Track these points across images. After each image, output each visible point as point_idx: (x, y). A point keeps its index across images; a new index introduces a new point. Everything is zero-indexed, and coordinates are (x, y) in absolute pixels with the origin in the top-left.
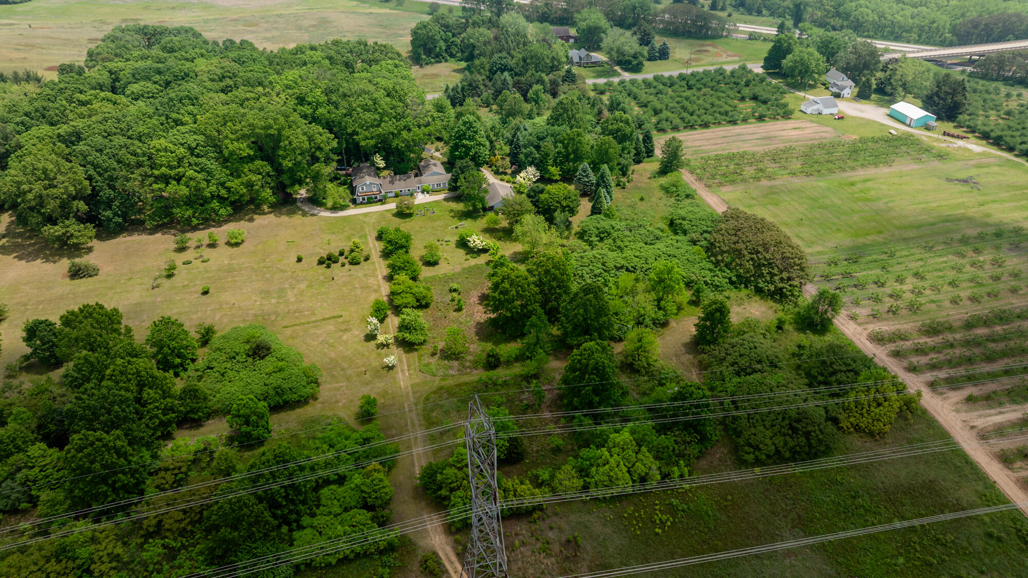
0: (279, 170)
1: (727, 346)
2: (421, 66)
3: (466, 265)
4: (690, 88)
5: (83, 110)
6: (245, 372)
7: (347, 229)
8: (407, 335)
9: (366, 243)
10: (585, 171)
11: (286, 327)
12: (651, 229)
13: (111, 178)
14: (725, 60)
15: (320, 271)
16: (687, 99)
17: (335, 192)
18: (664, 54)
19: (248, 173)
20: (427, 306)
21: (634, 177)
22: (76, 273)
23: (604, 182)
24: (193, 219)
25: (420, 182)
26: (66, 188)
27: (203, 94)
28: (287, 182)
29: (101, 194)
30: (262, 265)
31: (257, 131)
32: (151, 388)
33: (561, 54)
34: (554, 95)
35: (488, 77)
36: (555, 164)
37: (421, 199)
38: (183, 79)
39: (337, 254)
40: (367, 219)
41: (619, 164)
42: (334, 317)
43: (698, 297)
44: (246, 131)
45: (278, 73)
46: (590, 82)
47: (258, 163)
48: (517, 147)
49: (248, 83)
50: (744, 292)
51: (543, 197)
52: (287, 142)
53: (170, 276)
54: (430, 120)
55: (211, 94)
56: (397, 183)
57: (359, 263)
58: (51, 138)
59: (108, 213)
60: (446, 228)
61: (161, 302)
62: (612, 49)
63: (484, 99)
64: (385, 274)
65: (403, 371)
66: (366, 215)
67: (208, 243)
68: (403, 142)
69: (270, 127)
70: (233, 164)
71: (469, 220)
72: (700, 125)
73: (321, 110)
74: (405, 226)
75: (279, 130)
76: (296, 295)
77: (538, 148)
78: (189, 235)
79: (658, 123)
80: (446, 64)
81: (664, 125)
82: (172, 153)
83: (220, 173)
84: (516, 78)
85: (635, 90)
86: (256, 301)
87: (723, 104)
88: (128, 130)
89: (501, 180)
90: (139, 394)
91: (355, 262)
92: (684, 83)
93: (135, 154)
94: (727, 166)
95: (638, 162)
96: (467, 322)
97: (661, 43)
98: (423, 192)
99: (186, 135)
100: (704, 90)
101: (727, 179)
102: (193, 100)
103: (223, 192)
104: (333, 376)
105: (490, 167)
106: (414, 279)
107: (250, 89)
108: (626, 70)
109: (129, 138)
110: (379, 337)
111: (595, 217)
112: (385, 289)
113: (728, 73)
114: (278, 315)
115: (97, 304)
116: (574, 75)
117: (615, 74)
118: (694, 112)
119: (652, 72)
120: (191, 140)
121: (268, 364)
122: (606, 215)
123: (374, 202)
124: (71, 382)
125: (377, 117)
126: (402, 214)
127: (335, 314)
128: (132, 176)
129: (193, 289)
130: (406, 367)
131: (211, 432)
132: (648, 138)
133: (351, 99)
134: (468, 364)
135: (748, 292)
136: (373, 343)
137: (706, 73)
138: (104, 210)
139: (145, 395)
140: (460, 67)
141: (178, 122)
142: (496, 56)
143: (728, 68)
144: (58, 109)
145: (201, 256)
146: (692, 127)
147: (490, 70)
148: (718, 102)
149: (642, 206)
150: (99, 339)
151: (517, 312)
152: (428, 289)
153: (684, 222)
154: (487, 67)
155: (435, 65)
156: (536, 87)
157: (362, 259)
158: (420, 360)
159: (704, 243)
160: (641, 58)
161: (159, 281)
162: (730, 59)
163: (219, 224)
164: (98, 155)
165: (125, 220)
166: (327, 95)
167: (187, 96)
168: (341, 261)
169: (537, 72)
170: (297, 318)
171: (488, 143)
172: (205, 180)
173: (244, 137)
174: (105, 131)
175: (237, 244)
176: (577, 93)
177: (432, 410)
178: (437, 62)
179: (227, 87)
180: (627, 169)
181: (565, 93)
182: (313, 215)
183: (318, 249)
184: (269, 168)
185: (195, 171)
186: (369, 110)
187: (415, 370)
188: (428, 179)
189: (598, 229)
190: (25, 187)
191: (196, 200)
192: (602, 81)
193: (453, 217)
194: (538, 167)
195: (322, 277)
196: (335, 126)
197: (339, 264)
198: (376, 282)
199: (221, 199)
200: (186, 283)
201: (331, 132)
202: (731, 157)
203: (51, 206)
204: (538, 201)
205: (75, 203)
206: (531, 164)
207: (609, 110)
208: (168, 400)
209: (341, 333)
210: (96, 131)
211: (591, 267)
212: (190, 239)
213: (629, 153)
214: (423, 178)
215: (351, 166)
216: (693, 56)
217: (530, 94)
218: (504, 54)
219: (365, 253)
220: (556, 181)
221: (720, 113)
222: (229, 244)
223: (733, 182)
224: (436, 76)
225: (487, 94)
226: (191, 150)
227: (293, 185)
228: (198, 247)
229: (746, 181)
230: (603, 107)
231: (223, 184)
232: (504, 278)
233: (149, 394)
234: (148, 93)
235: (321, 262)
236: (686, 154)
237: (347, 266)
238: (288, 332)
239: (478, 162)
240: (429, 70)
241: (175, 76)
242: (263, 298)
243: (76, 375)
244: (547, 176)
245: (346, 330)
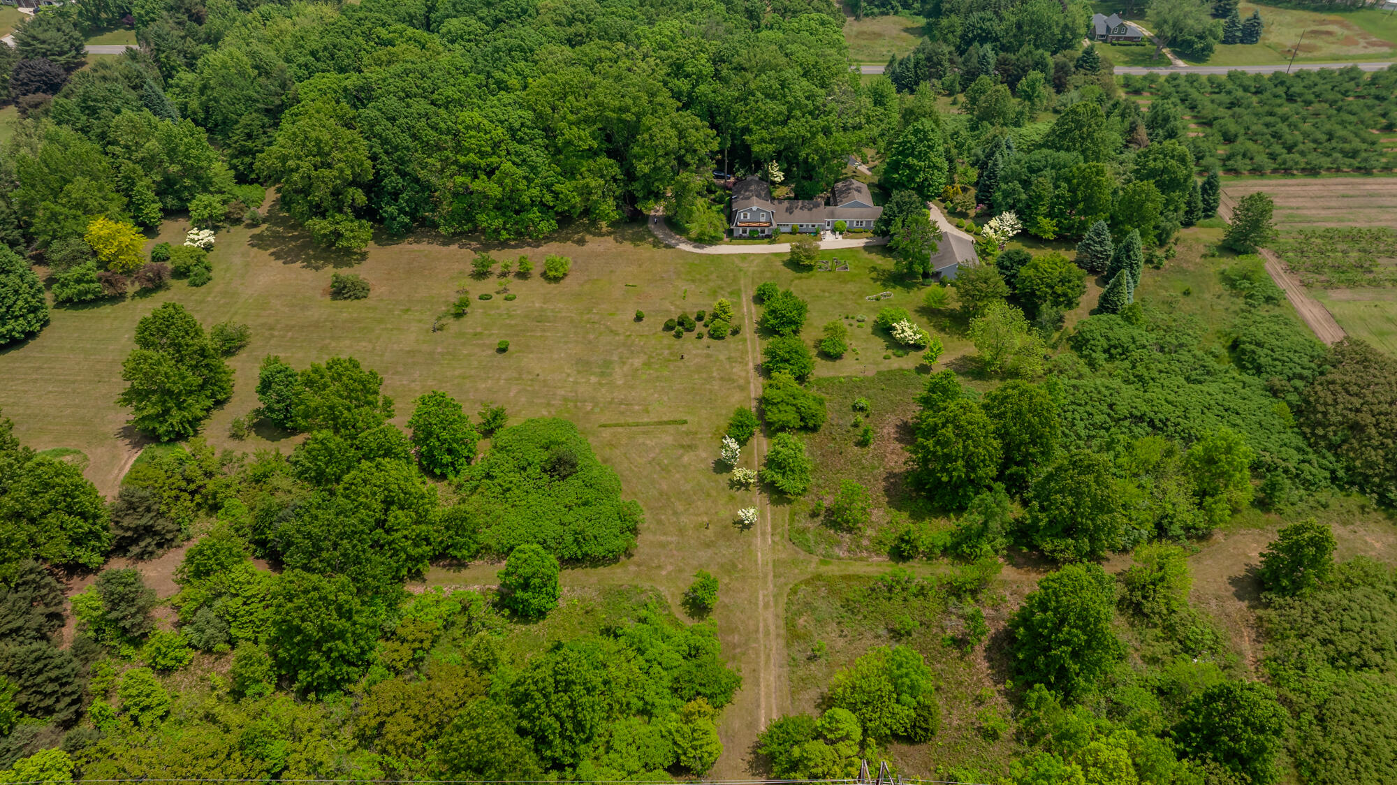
0: (630, 175)
1: (1317, 605)
2: (857, 18)
3: (885, 366)
4: (1291, 98)
5: (382, 53)
6: (536, 496)
7: (713, 276)
8: (778, 477)
9: (737, 305)
10: (1099, 235)
11: (605, 426)
12: (1200, 353)
13: (402, 161)
14: (1361, 51)
15: (665, 341)
16: (1284, 119)
17: (703, 214)
18: (1251, 35)
19: (586, 174)
20: (815, 429)
21: (1177, 250)
22: (340, 291)
23: (1129, 257)
24: (503, 232)
25: (832, 215)
26: (342, 171)
27: (541, 44)
28: (640, 195)
29: (386, 181)
30: (586, 317)
31: (609, 113)
32: (402, 508)
33: (1081, 21)
34: (1060, 87)
35: (958, 48)
36: (1050, 215)
37: (830, 241)
38: (519, 17)
39: (693, 318)
40: (745, 265)
41: (1156, 227)
42: (674, 422)
43: (1271, 496)
44: (591, 112)
45: (651, 22)
46: (1120, 70)
47: (603, 160)
48: (993, 175)
49: (605, 35)
50: (1356, 499)
51: (1024, 271)
52: (646, 136)
53: (459, 315)
54: (864, 121)
55: (551, 47)
56: (797, 212)
57: (723, 338)
58: (335, 92)
59: (392, 209)
60: (861, 297)
61: (442, 354)
62: (1165, 22)
63: (948, 83)
64: (759, 362)
65: (763, 534)
66: (744, 257)
67: (517, 269)
68: (816, 151)
69: (626, 109)
70: (567, 158)
71: (899, 288)
72: (1303, 170)
73: (703, 88)
74: (801, 287)
75: (639, 116)
76: (625, 376)
77: (1026, 184)
78: (493, 254)
79: (1229, 158)
80: (896, 18)
81: (1239, 163)
82: (486, 133)
83: (548, 171)
84: (1002, 54)
85: (1194, 94)
86: (569, 375)
87: (1351, 136)
88: (432, 93)
89: (958, 226)
90: (385, 514)
91: (716, 336)
92: (1281, 90)
93: (435, 128)
94: (1344, 252)
95: (1187, 224)
96: (874, 468)
97: (1249, 15)
98: (833, 231)
99: (509, 108)
100: (1317, 106)
101: (1343, 277)
102: (527, 53)
103: (548, 198)
104: (660, 522)
105: (943, 201)
106: (801, 379)
107: (607, 43)
108: (1181, 55)
109: (433, 103)
110: (735, 471)
111: (1104, 317)
112: (757, 386)
113: (1367, 77)
114: (596, 404)
115: (350, 360)
116: (1096, 60)
117: (1161, 61)
118: (1295, 145)
119: (1226, 64)
120: (517, 116)
121: (570, 489)
122: (1128, 319)
123: (758, 238)
124: (302, 473)
125: (784, 108)
126: (797, 264)
127: (678, 416)
128: (429, 160)
129: (487, 342)
130: (769, 529)
131: (476, 580)
132: (1210, 187)
133: (749, 76)
134: (865, 542)
135: (1362, 500)
136: (725, 476)
137: (1322, 74)
138: (388, 203)
139: (391, 519)
140: (915, 25)
141: (502, 86)
142: (976, 15)
143: (1369, 68)
144: (351, 48)
145: (505, 290)
146: (1287, 172)
147: (962, 37)
148: (1341, 132)
149: (1186, 305)
150: (346, 413)
151: (959, 477)
152: (821, 402)
153: (1259, 351)
154: (959, 31)
155: (879, 18)
156: (1035, 75)
157: (729, 332)
158: (792, 520)
159: (1294, 398)
160: (1210, 39)
161: (443, 321)
162: (1372, 50)
163: (537, 243)
164: (389, 125)
165: (414, 219)
166: (714, 63)
167: (520, 46)
168: (697, 330)
169: (1037, 47)
170: (622, 413)
171: (946, 166)
172: (525, 178)
173: (587, 120)
174: (403, 90)
175: (556, 279)
176: (1098, 90)
177: (799, 613)
178: (883, 14)
179: (576, 35)
180: (1168, 235)
181: (1077, 87)
182: (668, 246)
183: (667, 305)
184: (616, 170)
185: (514, 163)
186: (773, 97)
187: (783, 536)
188: (845, 212)
189: (1108, 339)
190: (291, 163)
191: (510, 205)
192: (1139, 71)
193: (875, 280)
194: (1020, 214)
195: (666, 352)
196: (720, 114)
197: (694, 334)
198: (743, 374)
199: (544, 208)
200: (479, 330)
201: (712, 126)
202: (1352, 237)
203: (320, 193)
204: (1014, 276)
205: (351, 190)
206: (1010, 208)
207: (1148, 127)
208: (423, 527)
209: (681, 451)
210: (392, 89)
211: (1088, 408)
212: (494, 262)
213: (1176, 210)
214: (839, 209)
215: (734, 174)
216: (1305, 41)
217: (1023, 84)
218: (989, 14)
219: (735, 322)
220: (1047, 242)
221: (1342, 151)
222: (544, 275)
223: (1352, 284)
224: (878, 35)
225: (953, 74)
226: (512, 131)
227: (646, 198)
228: (504, 275)
229: (1378, 286)
230: (1139, 121)
231: (549, 187)
232: (947, 421)
233: (396, 517)
234: (469, 33)
235: (668, 327)
236: (1276, 222)
237: (706, 340)
238: (606, 434)
239: (925, 193)
240: (869, 25)
241: (508, 12)
242: (579, 372)
243: (308, 464)
244: (1033, 231)
245: (690, 447)
